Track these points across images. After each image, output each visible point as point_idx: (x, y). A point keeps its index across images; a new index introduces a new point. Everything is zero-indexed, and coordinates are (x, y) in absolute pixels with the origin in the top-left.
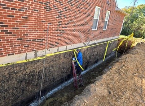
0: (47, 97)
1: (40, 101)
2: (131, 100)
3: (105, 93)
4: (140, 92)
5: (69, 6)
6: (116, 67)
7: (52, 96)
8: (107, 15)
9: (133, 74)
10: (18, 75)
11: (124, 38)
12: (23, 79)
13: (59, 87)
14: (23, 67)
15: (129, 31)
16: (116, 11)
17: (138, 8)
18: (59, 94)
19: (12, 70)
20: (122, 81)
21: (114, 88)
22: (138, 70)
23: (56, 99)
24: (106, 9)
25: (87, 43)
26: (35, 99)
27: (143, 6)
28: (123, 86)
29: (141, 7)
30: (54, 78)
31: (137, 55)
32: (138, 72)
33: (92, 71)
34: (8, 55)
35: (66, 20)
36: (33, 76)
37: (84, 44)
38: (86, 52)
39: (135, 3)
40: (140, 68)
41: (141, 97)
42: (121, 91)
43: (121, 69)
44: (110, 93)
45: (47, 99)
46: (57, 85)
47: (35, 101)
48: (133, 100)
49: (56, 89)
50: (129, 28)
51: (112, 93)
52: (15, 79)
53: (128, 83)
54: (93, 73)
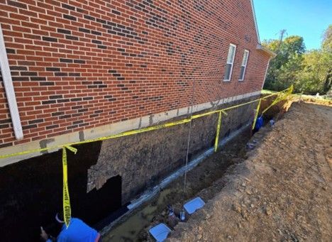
0: (162, 188)
1: (154, 193)
2: (306, 179)
3: (269, 170)
4: (317, 170)
5: (195, 45)
6: (272, 138)
7: (168, 186)
8: (245, 58)
9: (300, 148)
10: (130, 150)
11: (268, 95)
12: (136, 157)
13: (177, 173)
14: (136, 139)
15: (273, 82)
16: (258, 50)
17: (286, 43)
18: (178, 184)
19: (124, 142)
20: (287, 157)
21: (278, 164)
22: (305, 142)
23: (175, 190)
24: (244, 48)
25: (217, 102)
26: (146, 189)
27: (294, 39)
28: (291, 162)
29: (291, 41)
30: (170, 158)
31: (298, 121)
32: (306, 145)
33: (222, 150)
34: (122, 120)
35: (191, 68)
36: (146, 153)
37: (212, 104)
38: (214, 117)
39: (282, 34)
40: (308, 140)
41: (320, 176)
42: (290, 169)
43: (280, 141)
44: (275, 170)
45: (162, 190)
46: (174, 170)
47: (146, 192)
48: (309, 179)
49: (173, 176)
50: (274, 78)
51: (278, 170)
52: (125, 156)
53: (296, 158)
54: (224, 152)
